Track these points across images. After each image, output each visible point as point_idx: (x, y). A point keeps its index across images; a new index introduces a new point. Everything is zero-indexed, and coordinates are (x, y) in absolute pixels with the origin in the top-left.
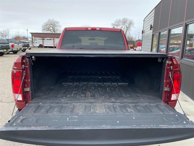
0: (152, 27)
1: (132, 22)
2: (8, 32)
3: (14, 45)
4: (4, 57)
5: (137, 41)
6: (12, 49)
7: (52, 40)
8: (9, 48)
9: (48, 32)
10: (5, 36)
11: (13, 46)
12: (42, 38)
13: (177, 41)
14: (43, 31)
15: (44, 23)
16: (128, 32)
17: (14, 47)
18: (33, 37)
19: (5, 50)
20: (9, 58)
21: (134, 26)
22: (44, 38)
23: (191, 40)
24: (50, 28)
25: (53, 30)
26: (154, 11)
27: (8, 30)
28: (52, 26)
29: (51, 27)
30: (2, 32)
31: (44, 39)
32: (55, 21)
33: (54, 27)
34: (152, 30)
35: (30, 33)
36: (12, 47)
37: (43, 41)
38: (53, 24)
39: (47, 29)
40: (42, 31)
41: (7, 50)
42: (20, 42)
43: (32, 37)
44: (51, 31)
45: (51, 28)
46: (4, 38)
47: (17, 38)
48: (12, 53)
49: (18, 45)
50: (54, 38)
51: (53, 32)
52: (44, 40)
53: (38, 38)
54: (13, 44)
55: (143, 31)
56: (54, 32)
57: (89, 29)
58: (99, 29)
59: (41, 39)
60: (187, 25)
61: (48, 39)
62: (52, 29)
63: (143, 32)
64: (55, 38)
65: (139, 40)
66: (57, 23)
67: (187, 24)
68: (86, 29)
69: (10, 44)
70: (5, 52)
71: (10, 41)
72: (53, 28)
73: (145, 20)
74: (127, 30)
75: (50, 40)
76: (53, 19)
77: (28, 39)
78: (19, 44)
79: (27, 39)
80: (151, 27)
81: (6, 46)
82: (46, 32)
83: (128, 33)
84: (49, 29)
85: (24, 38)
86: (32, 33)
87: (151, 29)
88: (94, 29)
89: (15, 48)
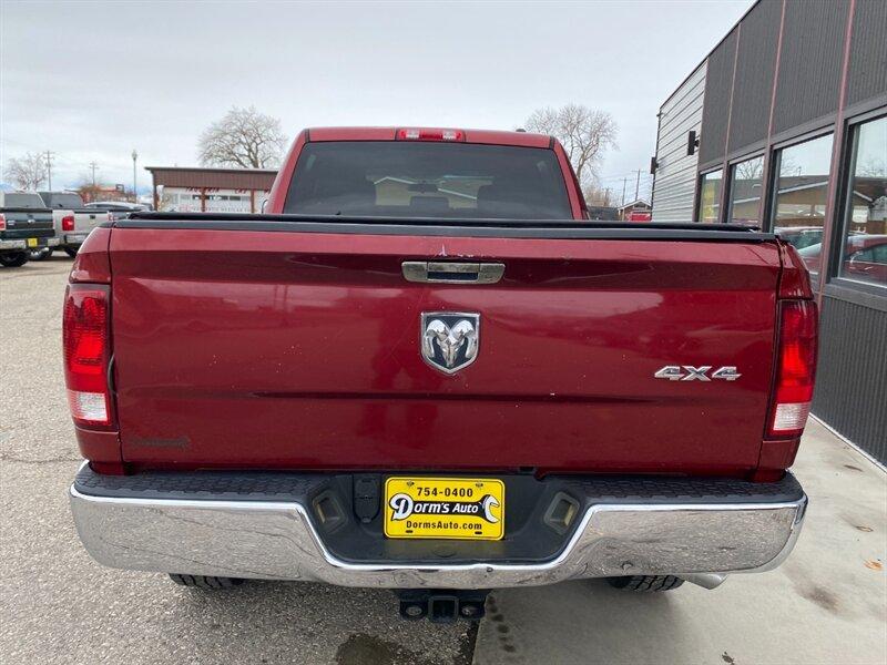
0: (696, 144)
1: (604, 122)
2: (49, 165)
3: (72, 219)
4: (28, 272)
5: (629, 209)
6: (65, 238)
7: (245, 198)
8: (52, 234)
9: (227, 166)
10: (36, 183)
11: (70, 223)
12: (200, 193)
13: (813, 207)
14: (205, 160)
15: (210, 125)
16: (586, 170)
17: (72, 228)
18: (160, 187)
19: (33, 242)
20: (51, 276)
21: (616, 141)
22: (207, 193)
23: (877, 207)
24: (235, 150)
25: (249, 156)
26: (704, 71)
27: (46, 156)
28: (243, 139)
29: (241, 142)
30: (24, 165)
31: (208, 197)
32: (259, 120)
33: (254, 145)
34: (696, 154)
35: (147, 169)
36: (64, 229)
37: (203, 204)
38: (251, 132)
39: (223, 152)
40: (200, 161)
41: (42, 243)
42: (101, 209)
43: (155, 184)
44: (241, 163)
45: (242, 150)
46: (32, 190)
47: (89, 192)
48: (64, 254)
49: (93, 218)
50: (253, 190)
51: (251, 168)
52: (207, 201)
53: (181, 192)
54: (69, 213)
55: (654, 160)
56: (256, 165)
57: (408, 136)
58: (453, 137)
59: (194, 197)
60: (853, 126)
61: (225, 198)
62: (247, 153)
63: (655, 165)
64: (256, 193)
65: (641, 205)
66: (269, 126)
67: (852, 122)
68: (398, 137)
69: (58, 216)
70: (33, 249)
71: (55, 202)
72: (250, 150)
73: (665, 111)
74: (584, 158)
75: (238, 198)
76: (252, 108)
77: (135, 195)
78: (97, 215)
79: (131, 196)
80: (692, 143)
81: (39, 223)
82: (217, 166)
83: (587, 176)
84: (231, 153)
85: (119, 192)
86: (153, 170)
87: (691, 152)
88: (431, 136)
89: (76, 231)
